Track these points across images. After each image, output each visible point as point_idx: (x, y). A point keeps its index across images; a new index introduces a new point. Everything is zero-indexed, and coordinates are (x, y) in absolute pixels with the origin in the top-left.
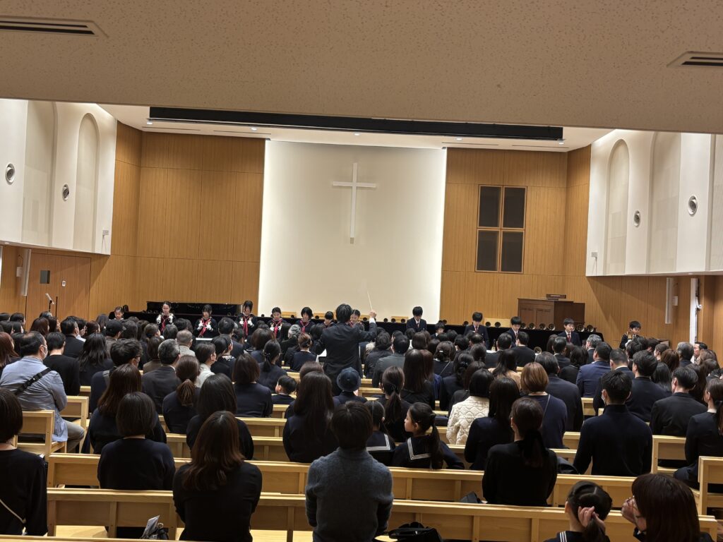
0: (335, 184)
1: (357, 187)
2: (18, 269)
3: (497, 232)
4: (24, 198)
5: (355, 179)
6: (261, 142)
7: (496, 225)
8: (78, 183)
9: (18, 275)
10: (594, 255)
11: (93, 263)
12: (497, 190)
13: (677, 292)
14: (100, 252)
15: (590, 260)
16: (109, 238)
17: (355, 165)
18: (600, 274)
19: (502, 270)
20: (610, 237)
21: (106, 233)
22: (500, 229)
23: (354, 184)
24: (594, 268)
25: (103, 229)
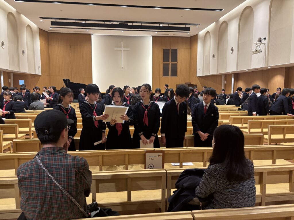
0: (116, 49)
1: (123, 50)
2: (9, 80)
3: (169, 64)
4: (9, 54)
5: (122, 47)
6: (90, 35)
7: (169, 61)
8: (27, 49)
9: (9, 82)
10: (199, 69)
11: (35, 78)
12: (168, 50)
13: (226, 79)
14: (38, 74)
15: (198, 71)
16: (40, 69)
17: (122, 42)
18: (201, 75)
19: (171, 76)
20: (204, 63)
21: (39, 67)
22: (170, 63)
23: (122, 49)
24: (199, 74)
25: (38, 66)
